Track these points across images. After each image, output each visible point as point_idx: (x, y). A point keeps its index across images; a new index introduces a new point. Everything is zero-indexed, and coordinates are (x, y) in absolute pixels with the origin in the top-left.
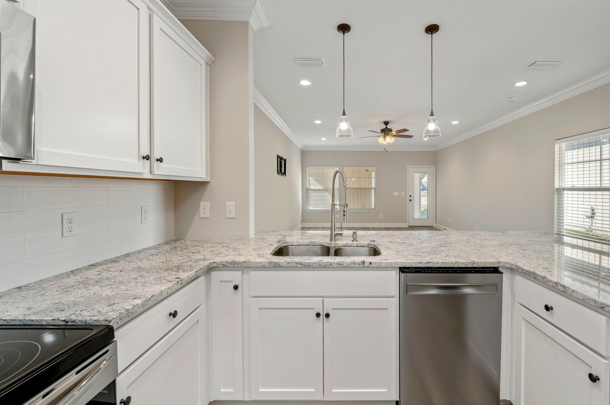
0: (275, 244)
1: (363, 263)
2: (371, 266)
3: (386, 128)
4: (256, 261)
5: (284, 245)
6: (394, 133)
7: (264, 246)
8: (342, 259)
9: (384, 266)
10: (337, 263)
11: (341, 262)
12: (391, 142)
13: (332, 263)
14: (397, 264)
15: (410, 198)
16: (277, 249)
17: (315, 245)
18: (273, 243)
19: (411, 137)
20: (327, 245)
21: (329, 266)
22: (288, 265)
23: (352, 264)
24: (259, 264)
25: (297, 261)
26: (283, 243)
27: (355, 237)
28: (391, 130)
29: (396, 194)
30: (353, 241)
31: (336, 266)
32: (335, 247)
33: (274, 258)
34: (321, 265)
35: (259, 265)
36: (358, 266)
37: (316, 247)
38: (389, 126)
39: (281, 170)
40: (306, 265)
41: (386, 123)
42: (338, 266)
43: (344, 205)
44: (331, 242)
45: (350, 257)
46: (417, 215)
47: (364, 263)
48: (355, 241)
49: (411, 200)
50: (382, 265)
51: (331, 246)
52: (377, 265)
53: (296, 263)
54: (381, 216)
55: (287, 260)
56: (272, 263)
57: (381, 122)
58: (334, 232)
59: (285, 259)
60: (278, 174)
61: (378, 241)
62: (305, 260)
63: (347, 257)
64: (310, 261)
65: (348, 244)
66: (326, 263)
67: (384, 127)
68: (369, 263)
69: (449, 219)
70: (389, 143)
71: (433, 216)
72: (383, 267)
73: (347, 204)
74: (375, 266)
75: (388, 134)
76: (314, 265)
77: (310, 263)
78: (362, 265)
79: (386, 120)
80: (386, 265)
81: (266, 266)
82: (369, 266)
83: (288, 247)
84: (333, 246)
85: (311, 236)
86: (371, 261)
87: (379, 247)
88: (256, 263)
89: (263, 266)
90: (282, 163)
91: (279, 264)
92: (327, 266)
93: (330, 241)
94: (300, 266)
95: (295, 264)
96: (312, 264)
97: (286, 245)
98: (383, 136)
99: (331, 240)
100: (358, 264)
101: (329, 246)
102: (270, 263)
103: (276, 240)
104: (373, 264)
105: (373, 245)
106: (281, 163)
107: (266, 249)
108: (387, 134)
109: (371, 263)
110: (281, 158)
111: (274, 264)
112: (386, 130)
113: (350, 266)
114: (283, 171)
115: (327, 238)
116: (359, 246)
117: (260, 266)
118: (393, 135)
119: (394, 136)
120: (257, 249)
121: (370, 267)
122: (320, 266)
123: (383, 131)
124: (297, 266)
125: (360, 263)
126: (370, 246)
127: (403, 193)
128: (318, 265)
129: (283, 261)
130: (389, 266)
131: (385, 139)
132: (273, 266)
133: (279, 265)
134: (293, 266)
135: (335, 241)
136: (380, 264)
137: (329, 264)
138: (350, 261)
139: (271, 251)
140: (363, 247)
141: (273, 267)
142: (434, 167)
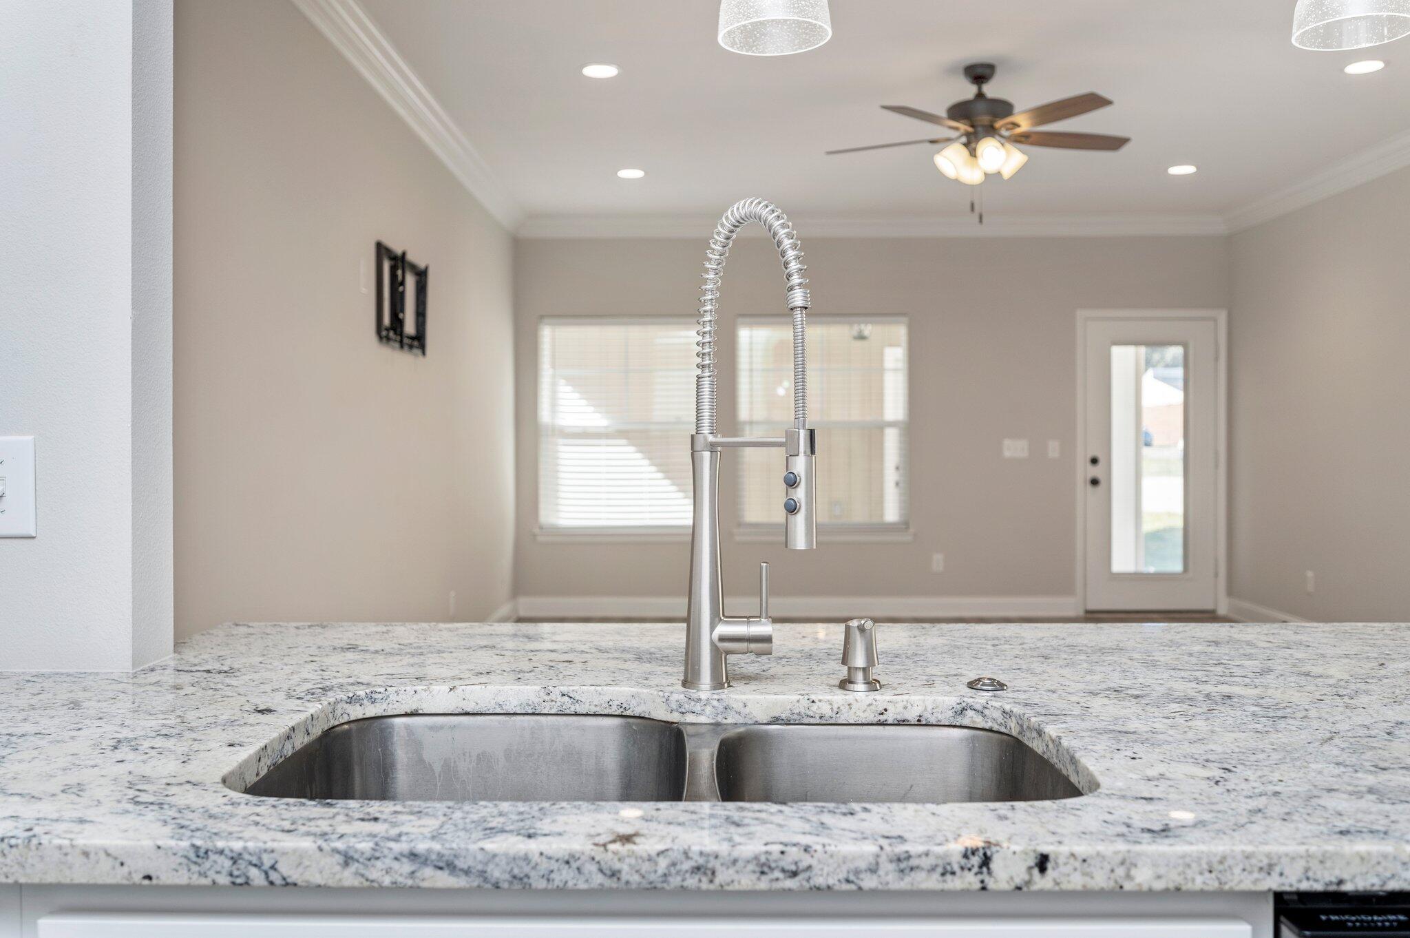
0: (293, 704)
1: (976, 860)
2: (1043, 883)
3: (980, 95)
4: (81, 841)
5: (356, 712)
6: (1025, 124)
7: (204, 722)
8: (797, 824)
9: (1159, 885)
10: (756, 858)
11: (794, 853)
12: (1007, 172)
13: (713, 863)
14: (1271, 866)
15: (1094, 471)
16: (300, 741)
17: (576, 714)
18: (276, 701)
19: (1114, 143)
20: (661, 714)
21: (691, 882)
22: (348, 878)
23: (887, 867)
24: (106, 864)
25: (421, 847)
26: (350, 701)
27: (859, 661)
28: (1003, 108)
29: (1014, 449)
30: (844, 684)
31: (747, 881)
32: (718, 724)
33: (243, 810)
34: (624, 877)
35: (106, 873)
36: (933, 882)
37: (583, 729)
38: (991, 90)
39: (397, 323)
40: (496, 873)
41: (979, 74)
42: (763, 884)
43: (791, 437)
44: (693, 693)
45: (856, 806)
46: (1124, 559)
47: (986, 861)
48: (860, 686)
49: (1095, 482)
50: (1143, 877)
51: (690, 718)
52: (1100, 880)
53: (413, 856)
54: (938, 562)
55: (342, 829)
56: (212, 857)
57: (951, 71)
58: (712, 628)
59: (324, 826)
60: (381, 338)
61: (1021, 683)
62: (491, 832)
63: (831, 805)
64: (533, 846)
65: (814, 707)
66: (663, 863)
67: (968, 91)
68: (1032, 861)
69: (1310, 574)
70: (993, 178)
71: (1216, 560)
72: (1151, 894)
73: (812, 433)
74: (1076, 882)
75: (991, 131)
76: (564, 876)
77: (526, 859)
78: (970, 880)
79: (977, 52)
80: (1172, 879)
81: (166, 877)
82: (1028, 883)
83: (392, 726)
84: (702, 719)
85: (554, 656)
86: (1045, 849)
87: (1051, 730)
88: (86, 854)
89: (137, 878)
90: (402, 283)
91: (267, 864)
92: (675, 881)
93: (685, 683)
94: (444, 880)
95: (407, 867)
96: (544, 866)
97: (371, 711)
98: (964, 139)
99: (689, 681)
100: (933, 869)
101: (675, 717)
102: (201, 854)
103: (306, 680)
104: (1063, 869)
105: (997, 715)
106: (396, 284)
107: (212, 745)
108: (983, 126)
109: (1043, 863)
110: (399, 262)
111: (228, 863)
112: (981, 106)
113: (869, 882)
114: (410, 328)
115: (659, 669)
116: (890, 717)
117: (117, 876)
118: (1018, 131)
119: (1023, 139)
120: (146, 744)
121: (1042, 893)
122: (612, 883)
123: (960, 111)
124: (425, 884)
125: (956, 860)
126: (970, 718)
127: (1054, 449)
128: (598, 879)
129: (307, 844)
130: (1200, 882)
131: (973, 154)
132: (223, 880)
133: (274, 876)
134: (387, 881)
135: (718, 684)
136: (1121, 872)
137: (687, 865)
138: (870, 848)
139: (244, 754)
140: (919, 723)
141: (223, 887)
142: (1222, 316)
